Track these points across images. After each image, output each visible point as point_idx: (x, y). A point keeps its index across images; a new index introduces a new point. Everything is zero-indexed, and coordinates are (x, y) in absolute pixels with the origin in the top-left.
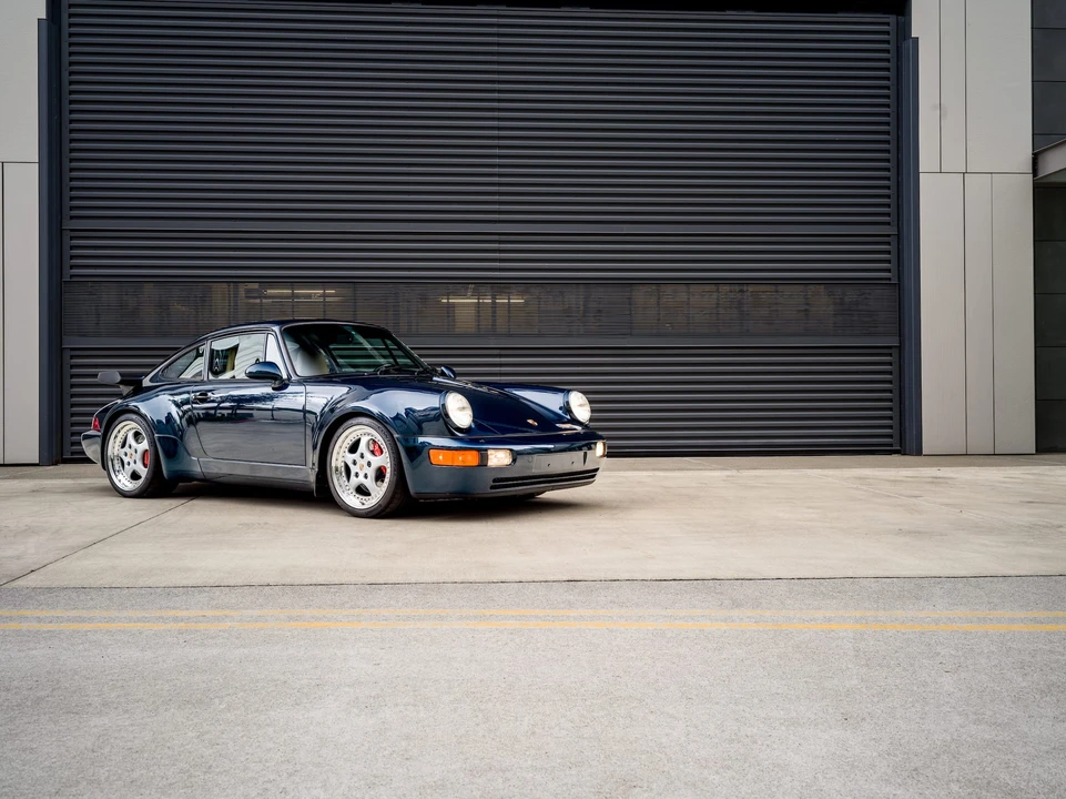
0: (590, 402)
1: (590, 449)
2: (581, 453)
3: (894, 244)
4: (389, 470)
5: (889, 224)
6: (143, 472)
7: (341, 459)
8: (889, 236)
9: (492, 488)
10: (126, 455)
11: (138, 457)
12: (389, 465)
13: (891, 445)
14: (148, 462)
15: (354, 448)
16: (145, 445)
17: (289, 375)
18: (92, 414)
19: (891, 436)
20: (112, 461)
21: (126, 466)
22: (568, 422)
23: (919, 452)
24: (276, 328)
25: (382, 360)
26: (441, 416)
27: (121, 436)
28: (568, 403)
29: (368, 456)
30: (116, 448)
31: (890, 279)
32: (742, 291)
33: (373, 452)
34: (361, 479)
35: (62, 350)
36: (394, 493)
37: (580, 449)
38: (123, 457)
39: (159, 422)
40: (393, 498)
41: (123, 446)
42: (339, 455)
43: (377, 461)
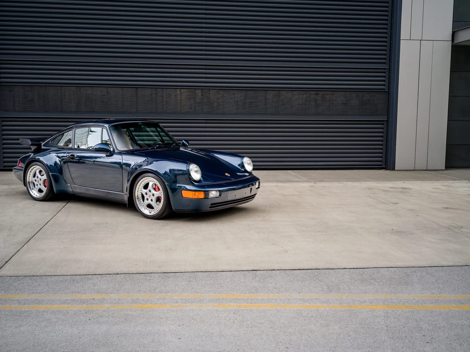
0: (253, 162)
1: (253, 185)
2: (249, 188)
3: (387, 73)
4: (162, 198)
5: (385, 63)
6: (45, 189)
7: (140, 191)
8: (385, 69)
9: (210, 207)
10: (36, 181)
11: (42, 182)
12: (163, 196)
13: (381, 165)
14: (47, 184)
15: (146, 187)
16: (45, 177)
17: (113, 149)
19: (381, 161)
20: (29, 183)
21: (36, 186)
22: (243, 172)
23: (393, 169)
24: (107, 125)
25: (156, 138)
26: (187, 173)
27: (33, 172)
28: (243, 162)
29: (153, 191)
30: (31, 177)
31: (384, 89)
32: (317, 94)
33: (155, 189)
34: (149, 201)
36: (165, 209)
37: (249, 186)
38: (35, 182)
39: (51, 165)
40: (165, 211)
41: (34, 176)
43: (157, 194)
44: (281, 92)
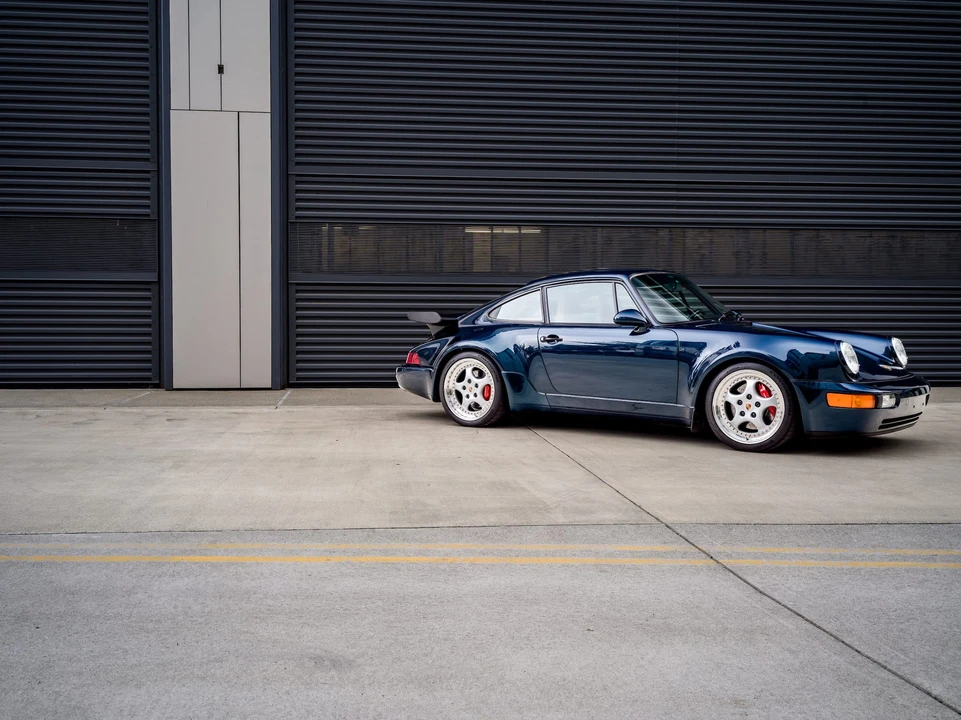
4: (780, 410)
6: (485, 404)
7: (722, 399)
9: (880, 428)
10: (465, 388)
11: (478, 390)
12: (781, 406)
18: (407, 353)
20: (449, 393)
21: (464, 398)
22: (892, 364)
24: (623, 278)
26: (838, 361)
27: (458, 371)
28: (891, 347)
29: (757, 398)
30: (451, 383)
33: (761, 394)
35: (288, 284)
38: (462, 391)
41: (460, 381)
42: (721, 395)
43: (766, 402)
44: (822, 233)
